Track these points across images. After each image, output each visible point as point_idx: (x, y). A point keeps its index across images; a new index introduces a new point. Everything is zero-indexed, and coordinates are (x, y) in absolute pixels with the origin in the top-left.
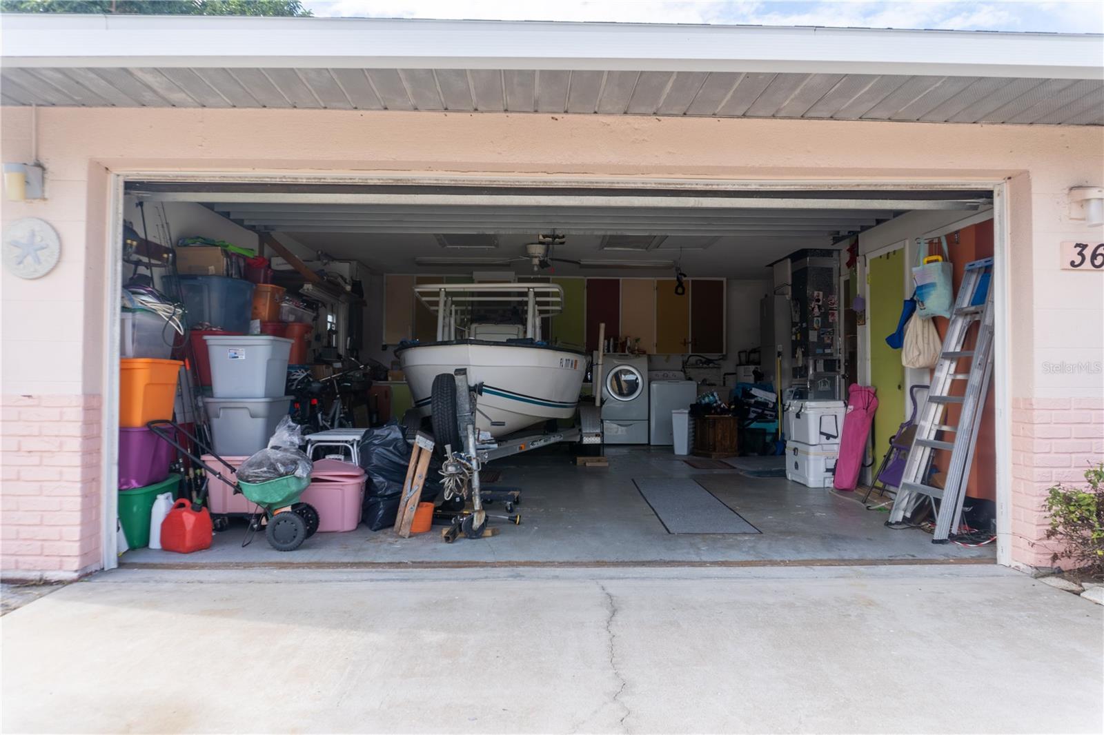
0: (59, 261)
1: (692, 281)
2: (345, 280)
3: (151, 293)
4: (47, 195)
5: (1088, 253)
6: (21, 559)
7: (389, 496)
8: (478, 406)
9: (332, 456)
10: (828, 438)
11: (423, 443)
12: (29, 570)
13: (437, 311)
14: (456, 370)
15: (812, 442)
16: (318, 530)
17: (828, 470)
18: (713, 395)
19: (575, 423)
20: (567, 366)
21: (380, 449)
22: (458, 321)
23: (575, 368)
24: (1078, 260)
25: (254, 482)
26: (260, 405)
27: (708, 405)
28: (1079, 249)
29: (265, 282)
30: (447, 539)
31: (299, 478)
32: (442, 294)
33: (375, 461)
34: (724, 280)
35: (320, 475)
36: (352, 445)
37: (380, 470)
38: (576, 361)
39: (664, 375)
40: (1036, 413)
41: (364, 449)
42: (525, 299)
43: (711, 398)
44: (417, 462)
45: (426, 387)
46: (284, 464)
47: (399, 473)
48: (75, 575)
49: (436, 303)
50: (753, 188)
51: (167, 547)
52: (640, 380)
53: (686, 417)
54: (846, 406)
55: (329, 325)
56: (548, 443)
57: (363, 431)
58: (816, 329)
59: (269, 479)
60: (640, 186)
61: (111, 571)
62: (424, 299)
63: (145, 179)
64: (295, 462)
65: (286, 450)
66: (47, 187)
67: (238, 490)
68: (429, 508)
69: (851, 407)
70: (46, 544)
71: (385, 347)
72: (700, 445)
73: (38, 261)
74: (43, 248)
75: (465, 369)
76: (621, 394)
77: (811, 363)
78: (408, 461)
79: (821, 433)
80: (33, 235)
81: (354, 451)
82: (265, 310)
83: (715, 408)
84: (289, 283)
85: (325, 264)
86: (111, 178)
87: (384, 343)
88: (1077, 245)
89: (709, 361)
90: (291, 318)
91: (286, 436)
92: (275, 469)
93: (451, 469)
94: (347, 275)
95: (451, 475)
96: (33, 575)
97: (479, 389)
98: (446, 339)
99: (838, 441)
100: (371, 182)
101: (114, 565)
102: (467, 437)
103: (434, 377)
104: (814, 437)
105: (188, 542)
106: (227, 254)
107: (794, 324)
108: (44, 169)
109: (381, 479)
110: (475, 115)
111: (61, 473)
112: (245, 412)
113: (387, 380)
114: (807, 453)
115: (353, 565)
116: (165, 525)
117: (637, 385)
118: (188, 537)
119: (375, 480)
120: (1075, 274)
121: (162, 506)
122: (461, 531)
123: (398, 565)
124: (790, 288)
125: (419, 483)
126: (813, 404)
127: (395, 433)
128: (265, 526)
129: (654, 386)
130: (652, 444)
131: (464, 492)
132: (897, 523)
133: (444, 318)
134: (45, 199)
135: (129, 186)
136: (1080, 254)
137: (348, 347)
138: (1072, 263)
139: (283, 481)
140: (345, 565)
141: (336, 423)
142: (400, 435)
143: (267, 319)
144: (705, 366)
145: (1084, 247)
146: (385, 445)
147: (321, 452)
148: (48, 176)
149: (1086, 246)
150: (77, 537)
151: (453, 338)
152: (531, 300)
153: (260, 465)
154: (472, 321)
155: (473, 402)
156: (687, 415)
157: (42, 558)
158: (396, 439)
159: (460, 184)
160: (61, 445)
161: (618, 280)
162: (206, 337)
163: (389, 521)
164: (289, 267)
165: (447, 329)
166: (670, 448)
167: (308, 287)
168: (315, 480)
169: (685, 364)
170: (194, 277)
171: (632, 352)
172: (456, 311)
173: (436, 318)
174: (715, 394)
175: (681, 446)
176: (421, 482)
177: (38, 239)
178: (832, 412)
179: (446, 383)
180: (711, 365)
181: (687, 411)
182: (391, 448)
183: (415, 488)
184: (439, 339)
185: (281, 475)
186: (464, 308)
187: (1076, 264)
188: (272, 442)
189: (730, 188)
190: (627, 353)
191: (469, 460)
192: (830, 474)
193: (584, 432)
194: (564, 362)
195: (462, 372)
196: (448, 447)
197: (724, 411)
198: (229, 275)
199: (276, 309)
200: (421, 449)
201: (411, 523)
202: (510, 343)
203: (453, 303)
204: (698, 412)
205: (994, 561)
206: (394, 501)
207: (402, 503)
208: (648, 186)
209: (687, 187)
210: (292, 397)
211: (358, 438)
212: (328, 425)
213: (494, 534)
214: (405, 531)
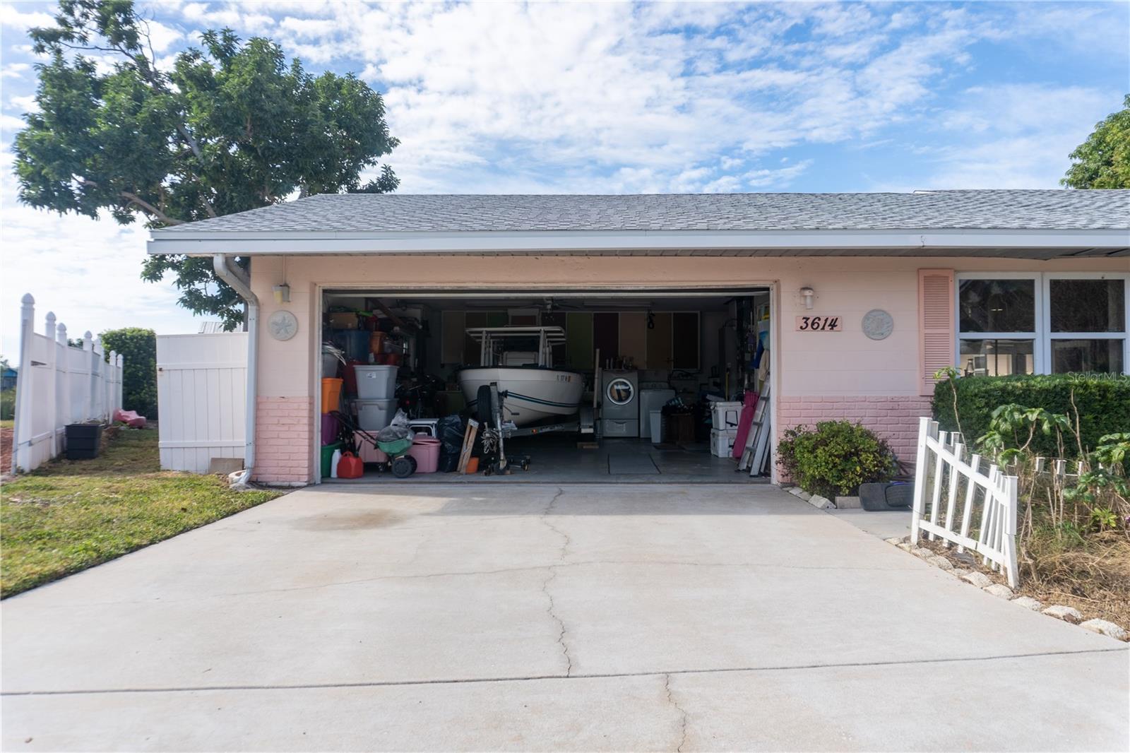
0: (297, 332)
1: (674, 314)
2: (418, 321)
3: (331, 344)
4: (290, 299)
5: (810, 322)
6: (279, 476)
7: (454, 454)
8: (504, 404)
9: (420, 433)
10: (731, 426)
11: (473, 423)
12: (284, 482)
13: (481, 342)
14: (491, 383)
15: (721, 428)
16: (417, 471)
17: (730, 446)
18: (678, 400)
19: (575, 419)
20: (562, 380)
21: (449, 428)
22: (495, 348)
23: (569, 381)
24: (804, 326)
25: (386, 442)
26: (383, 403)
27: (675, 407)
28: (805, 320)
29: (376, 330)
30: (486, 474)
31: (408, 440)
32: (484, 332)
33: (445, 435)
34: (699, 312)
35: (417, 441)
36: (432, 426)
37: (448, 440)
38: (570, 377)
39: (652, 386)
40: (782, 404)
41: (438, 427)
42: (539, 334)
43: (676, 401)
44: (469, 436)
45: (474, 393)
46: (401, 433)
47: (459, 442)
48: (306, 484)
49: (481, 338)
50: (641, 288)
51: (340, 475)
52: (632, 389)
53: (659, 416)
54: (742, 404)
55: (404, 350)
56: (553, 430)
57: (438, 419)
58: (749, 352)
59: (394, 440)
60: (582, 288)
61: (318, 484)
62: (472, 335)
63: (333, 288)
64: (406, 432)
65: (400, 426)
66: (290, 296)
67: (376, 447)
68: (476, 460)
69: (745, 405)
70: (292, 469)
71: (443, 366)
72: (670, 435)
73: (286, 332)
74: (289, 326)
75: (496, 383)
76: (620, 400)
77: (746, 376)
78: (464, 435)
79: (727, 422)
80: (284, 319)
81: (433, 430)
82: (376, 347)
83: (679, 409)
84: (385, 326)
85: (404, 310)
86: (317, 288)
87: (442, 363)
88: (804, 318)
89: (688, 374)
90: (390, 351)
91: (400, 419)
92: (397, 436)
93: (487, 435)
94: (419, 318)
95: (488, 438)
96: (286, 484)
97: (505, 394)
98: (487, 365)
99: (737, 427)
100: (446, 288)
101: (319, 482)
102: (497, 421)
103: (478, 388)
104: (722, 425)
105: (353, 473)
106: (358, 316)
107: (738, 348)
108: (289, 287)
109: (450, 445)
110: (498, 257)
111: (299, 435)
112: (376, 406)
113: (444, 390)
114: (718, 436)
115: (437, 483)
116: (339, 465)
117: (630, 392)
118: (353, 469)
119: (446, 445)
120: (803, 332)
121: (337, 455)
122: (493, 471)
123: (461, 483)
124: (736, 321)
125: (471, 445)
126: (721, 404)
127: (457, 419)
128: (390, 466)
129: (643, 393)
130: (642, 436)
131: (495, 449)
132: (743, 470)
133: (485, 349)
134: (289, 302)
135: (325, 291)
136: (805, 322)
137: (416, 366)
138: (801, 328)
139: (401, 441)
140: (434, 483)
141: (419, 416)
142: (459, 420)
143: (377, 352)
144: (685, 378)
145: (808, 319)
146: (451, 425)
147: (416, 430)
148: (291, 290)
149: (809, 319)
150: (307, 466)
151: (491, 364)
152: (542, 335)
153: (388, 433)
154: (505, 350)
155: (501, 401)
156: (660, 415)
157: (290, 476)
158: (458, 422)
159: (491, 289)
160: (299, 421)
161: (618, 314)
162: (354, 366)
163: (453, 468)
164: (384, 316)
165: (487, 356)
166: (649, 439)
167: (397, 328)
168: (414, 444)
169: (670, 376)
170: (342, 330)
171: (627, 368)
172: (494, 343)
173: (480, 346)
174: (680, 399)
175: (656, 437)
176: (472, 445)
177: (287, 321)
178: (733, 408)
179: (485, 390)
180: (689, 378)
181: (660, 411)
182: (454, 427)
183: (468, 447)
184: (482, 365)
185: (400, 439)
186: (498, 340)
187: (804, 327)
188: (393, 422)
189: (629, 289)
190: (623, 368)
191: (498, 432)
192: (731, 449)
193: (582, 424)
194: (560, 378)
195: (495, 384)
196: (486, 424)
197: (685, 411)
198: (359, 329)
199: (382, 346)
200: (471, 427)
201: (467, 466)
202: (525, 367)
203: (492, 337)
204: (668, 412)
205: (769, 483)
206: (457, 456)
207: (462, 456)
208: (587, 288)
209: (608, 288)
210: (398, 399)
211: (435, 422)
212: (415, 416)
213: (511, 473)
214: (463, 471)
